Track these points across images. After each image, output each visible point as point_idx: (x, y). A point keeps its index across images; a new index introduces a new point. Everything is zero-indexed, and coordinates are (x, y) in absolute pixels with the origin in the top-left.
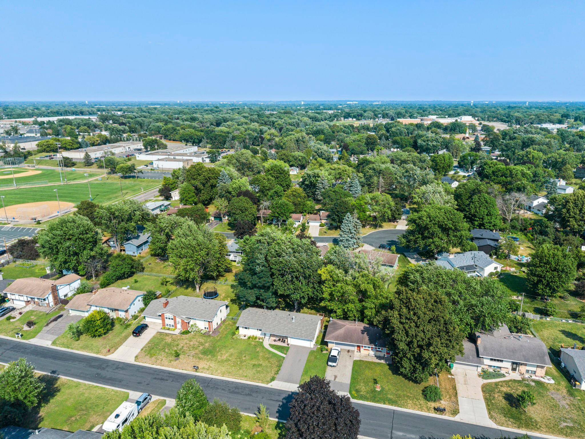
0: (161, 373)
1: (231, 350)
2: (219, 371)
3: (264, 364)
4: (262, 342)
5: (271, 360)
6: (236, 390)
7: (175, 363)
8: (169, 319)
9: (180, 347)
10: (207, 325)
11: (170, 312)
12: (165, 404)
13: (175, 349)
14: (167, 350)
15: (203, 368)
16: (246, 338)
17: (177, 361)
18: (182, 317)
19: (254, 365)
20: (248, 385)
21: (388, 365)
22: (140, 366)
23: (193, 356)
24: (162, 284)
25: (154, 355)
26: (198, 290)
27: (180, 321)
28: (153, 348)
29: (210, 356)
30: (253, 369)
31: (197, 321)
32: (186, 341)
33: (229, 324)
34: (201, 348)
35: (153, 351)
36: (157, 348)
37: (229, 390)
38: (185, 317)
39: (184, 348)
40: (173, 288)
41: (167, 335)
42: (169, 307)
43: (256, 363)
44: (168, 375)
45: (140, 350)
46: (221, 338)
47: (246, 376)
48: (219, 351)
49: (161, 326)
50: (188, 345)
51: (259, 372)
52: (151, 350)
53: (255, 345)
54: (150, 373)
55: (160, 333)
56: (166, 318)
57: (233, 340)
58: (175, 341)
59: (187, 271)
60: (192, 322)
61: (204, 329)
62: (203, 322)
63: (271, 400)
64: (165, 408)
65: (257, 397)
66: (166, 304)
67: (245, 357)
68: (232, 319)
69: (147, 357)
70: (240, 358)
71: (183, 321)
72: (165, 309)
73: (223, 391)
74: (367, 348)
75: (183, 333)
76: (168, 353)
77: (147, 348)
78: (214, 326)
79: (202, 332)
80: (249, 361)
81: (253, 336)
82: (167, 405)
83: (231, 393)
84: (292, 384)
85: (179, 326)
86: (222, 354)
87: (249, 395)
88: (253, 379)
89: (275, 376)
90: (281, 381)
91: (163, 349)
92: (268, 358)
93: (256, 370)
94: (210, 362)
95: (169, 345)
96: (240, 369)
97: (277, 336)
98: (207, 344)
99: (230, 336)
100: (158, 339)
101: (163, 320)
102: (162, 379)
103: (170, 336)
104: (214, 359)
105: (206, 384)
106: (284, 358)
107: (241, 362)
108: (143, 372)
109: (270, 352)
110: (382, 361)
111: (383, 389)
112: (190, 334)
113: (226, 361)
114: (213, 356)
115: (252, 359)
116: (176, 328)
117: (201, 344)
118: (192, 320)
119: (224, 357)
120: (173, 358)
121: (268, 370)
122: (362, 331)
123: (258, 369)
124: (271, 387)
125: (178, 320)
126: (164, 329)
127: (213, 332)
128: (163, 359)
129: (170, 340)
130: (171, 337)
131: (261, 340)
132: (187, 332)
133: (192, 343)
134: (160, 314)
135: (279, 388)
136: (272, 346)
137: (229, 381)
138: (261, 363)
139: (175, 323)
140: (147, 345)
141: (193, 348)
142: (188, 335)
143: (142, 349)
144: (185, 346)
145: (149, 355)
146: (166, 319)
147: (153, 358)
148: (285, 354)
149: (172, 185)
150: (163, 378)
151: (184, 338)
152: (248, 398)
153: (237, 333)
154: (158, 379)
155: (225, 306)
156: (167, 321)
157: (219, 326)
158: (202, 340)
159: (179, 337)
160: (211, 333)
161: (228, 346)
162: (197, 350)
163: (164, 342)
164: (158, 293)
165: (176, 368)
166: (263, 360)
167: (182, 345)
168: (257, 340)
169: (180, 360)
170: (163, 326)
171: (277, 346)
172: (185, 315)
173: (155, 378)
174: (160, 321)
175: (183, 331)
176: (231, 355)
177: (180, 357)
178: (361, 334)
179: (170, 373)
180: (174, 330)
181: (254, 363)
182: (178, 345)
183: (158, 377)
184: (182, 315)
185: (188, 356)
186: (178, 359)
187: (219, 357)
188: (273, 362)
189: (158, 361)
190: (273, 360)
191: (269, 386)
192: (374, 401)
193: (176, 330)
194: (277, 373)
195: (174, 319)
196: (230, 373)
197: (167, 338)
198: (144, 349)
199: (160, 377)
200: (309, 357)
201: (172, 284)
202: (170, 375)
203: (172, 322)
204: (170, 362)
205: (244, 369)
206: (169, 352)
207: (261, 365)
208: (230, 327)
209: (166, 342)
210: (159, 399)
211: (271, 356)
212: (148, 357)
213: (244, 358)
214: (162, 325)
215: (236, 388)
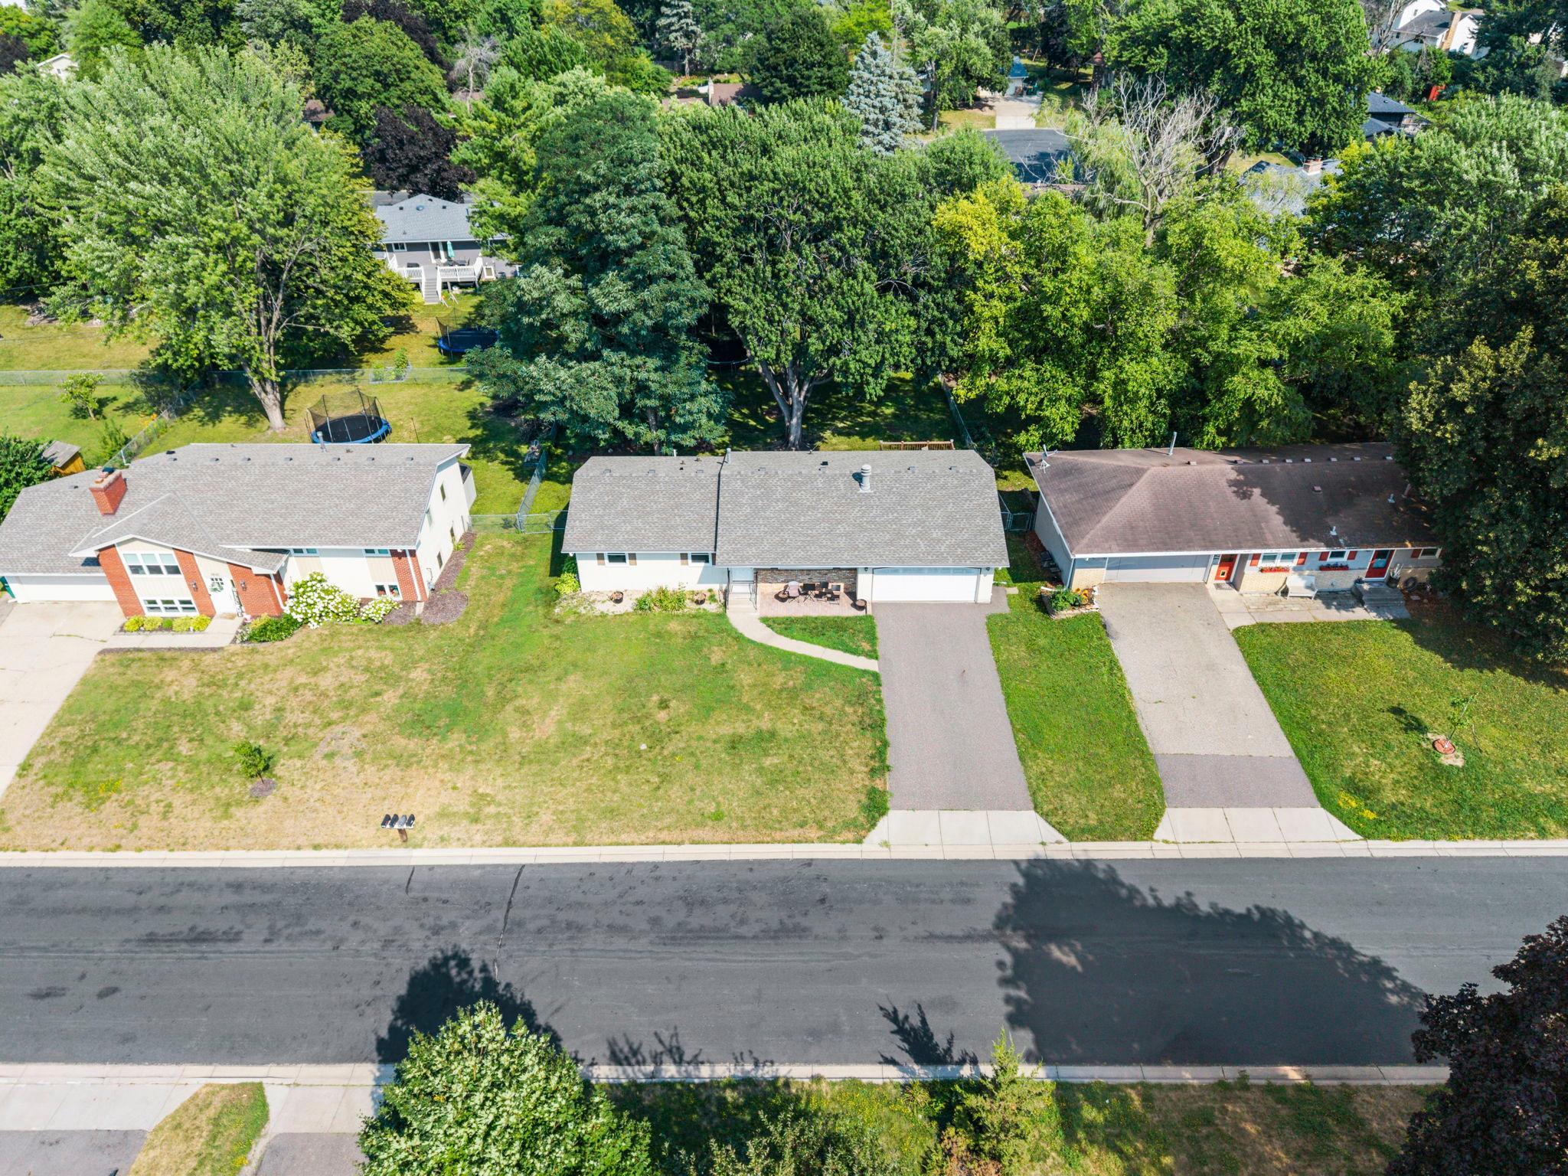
0: (182, 898)
1: (573, 682)
2: (546, 817)
3: (785, 730)
4: (722, 616)
5: (815, 699)
6: (698, 919)
7: (258, 816)
8: (155, 570)
9: (261, 715)
10: (386, 571)
11: (144, 533)
12: (265, 1117)
13: (237, 729)
14: (184, 748)
15: (444, 815)
16: (627, 606)
17: (270, 801)
18: (230, 553)
19: (734, 744)
20: (750, 866)
21: (1401, 624)
22: (28, 872)
23: (359, 754)
24: (80, 413)
25: (111, 787)
26: (275, 414)
27: (227, 576)
28: (95, 750)
29: (456, 740)
30: (736, 767)
31: (324, 560)
32: (288, 672)
33: (500, 552)
34: (390, 698)
35: (96, 765)
36: (118, 741)
37: (655, 921)
38: (246, 548)
39: (291, 718)
40: (140, 425)
41: (164, 658)
42: (132, 509)
43: (740, 728)
44: (230, 898)
45: (14, 769)
46: (484, 626)
47: (718, 817)
48: (503, 700)
49: (117, 616)
50: (309, 696)
51: (775, 779)
52: (80, 762)
53: (694, 637)
54: (105, 912)
55: (124, 657)
56: (136, 569)
57: (558, 629)
58: (221, 685)
59: (191, 312)
60: (296, 571)
61: (373, 593)
62: (364, 561)
63: (932, 937)
64: (273, 1150)
65: (843, 936)
66: (115, 494)
67: (664, 705)
68: (507, 525)
69: (66, 807)
70: (636, 719)
71: (240, 571)
72: (115, 523)
73: (620, 942)
74: (1278, 563)
75: (262, 635)
76: (194, 764)
77: (56, 756)
78: (430, 572)
79: (368, 610)
80: (694, 728)
81: (662, 592)
82: (277, 1125)
83: (674, 940)
84: (995, 815)
85: (225, 601)
86: (524, 711)
87: (784, 932)
88: (765, 828)
89: (879, 784)
90: (926, 807)
91: (161, 743)
92: (793, 694)
93: (760, 770)
94: (470, 770)
95: (192, 715)
96: (665, 778)
97: (789, 574)
98: (419, 674)
99: (534, 613)
100: (112, 688)
101: (120, 584)
102: (199, 937)
103: (186, 664)
104: (488, 745)
105: (499, 914)
106: (876, 676)
107: (656, 738)
108: (57, 911)
109: (787, 660)
110: (1360, 614)
111: (1472, 752)
112: (299, 635)
113: (562, 746)
114: (480, 732)
115: (708, 711)
116: (209, 612)
117: (388, 677)
118: (293, 561)
119: (548, 726)
120: (239, 785)
121: (824, 755)
122: (1233, 483)
123: (768, 762)
124: (883, 854)
125: (209, 569)
126: (140, 628)
127: (430, 604)
128: (177, 802)
129: (191, 681)
130: (195, 667)
131: (710, 607)
132: (283, 627)
133: (326, 681)
134: (92, 553)
135: (938, 855)
136: (784, 626)
137: (630, 868)
138: (765, 724)
139: (196, 585)
140: (50, 732)
141: (346, 705)
142: (287, 642)
143: (25, 768)
144: (294, 702)
145: (79, 796)
146: (133, 578)
147: (110, 807)
148: (873, 655)
149: (32, 36)
150: (202, 925)
151: (272, 660)
152: (786, 956)
153: (566, 589)
154: (172, 939)
155: (456, 467)
156: (145, 587)
157: (453, 569)
158: (382, 656)
159: (240, 662)
160: (419, 608)
161: (543, 667)
162: (372, 717)
163: (154, 704)
164: (60, 451)
165: (271, 846)
166: (769, 706)
167: (270, 701)
168: (690, 607)
169: (284, 789)
170: (127, 613)
171: (804, 620)
172: (246, 537)
173: (151, 939)
174: (106, 592)
175: (258, 623)
176: (580, 710)
177: (278, 770)
178: (1234, 499)
179: (238, 882)
180: (200, 627)
181: (726, 730)
182: (246, 706)
183: (163, 925)
184: (228, 539)
185: (330, 756)
186: (269, 788)
187: (514, 734)
188: (828, 710)
189: (143, 821)
190: (826, 698)
191: (871, 848)
192: (1480, 829)
193: (215, 625)
194: (879, 764)
195: (183, 566)
196: (612, 813)
197: (170, 675)
198: (39, 763)
199: (180, 923)
200: (996, 649)
201: (128, 407)
202: (248, 897)
203: (177, 588)
204: (227, 815)
205: (690, 778)
206: (204, 755)
207: (773, 734)
208: (514, 566)
209: (166, 701)
210: (214, 1091)
211: (798, 678)
212: (72, 808)
213: (662, 716)
214: (118, 609)
215: (692, 901)
